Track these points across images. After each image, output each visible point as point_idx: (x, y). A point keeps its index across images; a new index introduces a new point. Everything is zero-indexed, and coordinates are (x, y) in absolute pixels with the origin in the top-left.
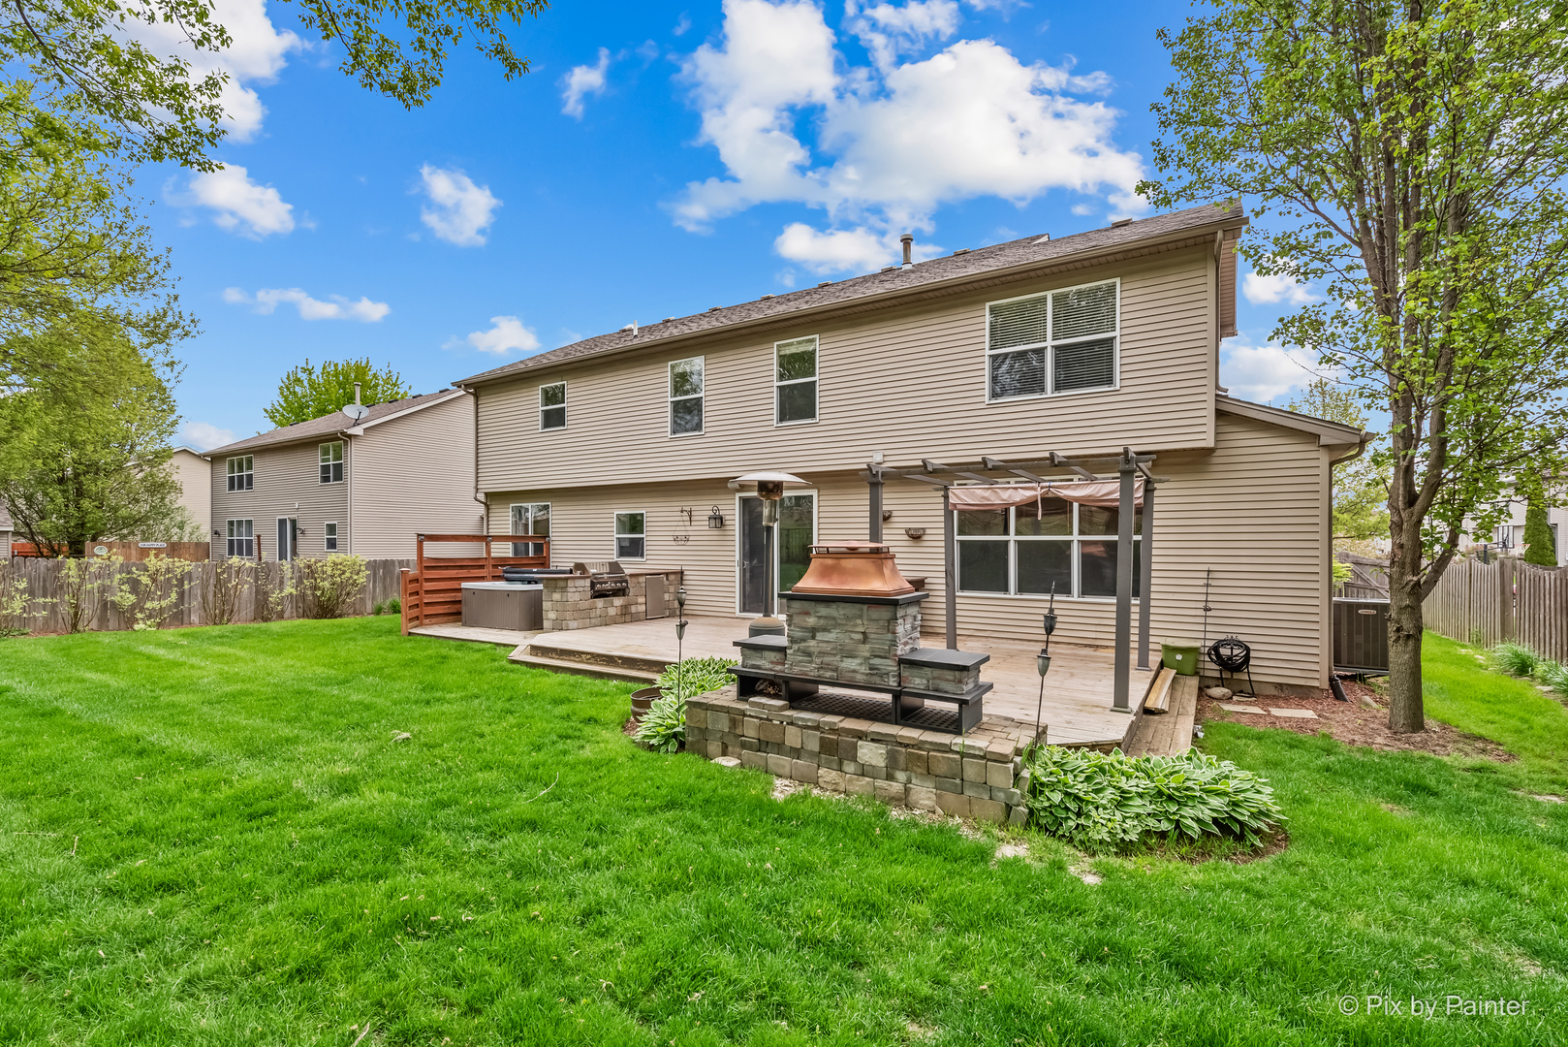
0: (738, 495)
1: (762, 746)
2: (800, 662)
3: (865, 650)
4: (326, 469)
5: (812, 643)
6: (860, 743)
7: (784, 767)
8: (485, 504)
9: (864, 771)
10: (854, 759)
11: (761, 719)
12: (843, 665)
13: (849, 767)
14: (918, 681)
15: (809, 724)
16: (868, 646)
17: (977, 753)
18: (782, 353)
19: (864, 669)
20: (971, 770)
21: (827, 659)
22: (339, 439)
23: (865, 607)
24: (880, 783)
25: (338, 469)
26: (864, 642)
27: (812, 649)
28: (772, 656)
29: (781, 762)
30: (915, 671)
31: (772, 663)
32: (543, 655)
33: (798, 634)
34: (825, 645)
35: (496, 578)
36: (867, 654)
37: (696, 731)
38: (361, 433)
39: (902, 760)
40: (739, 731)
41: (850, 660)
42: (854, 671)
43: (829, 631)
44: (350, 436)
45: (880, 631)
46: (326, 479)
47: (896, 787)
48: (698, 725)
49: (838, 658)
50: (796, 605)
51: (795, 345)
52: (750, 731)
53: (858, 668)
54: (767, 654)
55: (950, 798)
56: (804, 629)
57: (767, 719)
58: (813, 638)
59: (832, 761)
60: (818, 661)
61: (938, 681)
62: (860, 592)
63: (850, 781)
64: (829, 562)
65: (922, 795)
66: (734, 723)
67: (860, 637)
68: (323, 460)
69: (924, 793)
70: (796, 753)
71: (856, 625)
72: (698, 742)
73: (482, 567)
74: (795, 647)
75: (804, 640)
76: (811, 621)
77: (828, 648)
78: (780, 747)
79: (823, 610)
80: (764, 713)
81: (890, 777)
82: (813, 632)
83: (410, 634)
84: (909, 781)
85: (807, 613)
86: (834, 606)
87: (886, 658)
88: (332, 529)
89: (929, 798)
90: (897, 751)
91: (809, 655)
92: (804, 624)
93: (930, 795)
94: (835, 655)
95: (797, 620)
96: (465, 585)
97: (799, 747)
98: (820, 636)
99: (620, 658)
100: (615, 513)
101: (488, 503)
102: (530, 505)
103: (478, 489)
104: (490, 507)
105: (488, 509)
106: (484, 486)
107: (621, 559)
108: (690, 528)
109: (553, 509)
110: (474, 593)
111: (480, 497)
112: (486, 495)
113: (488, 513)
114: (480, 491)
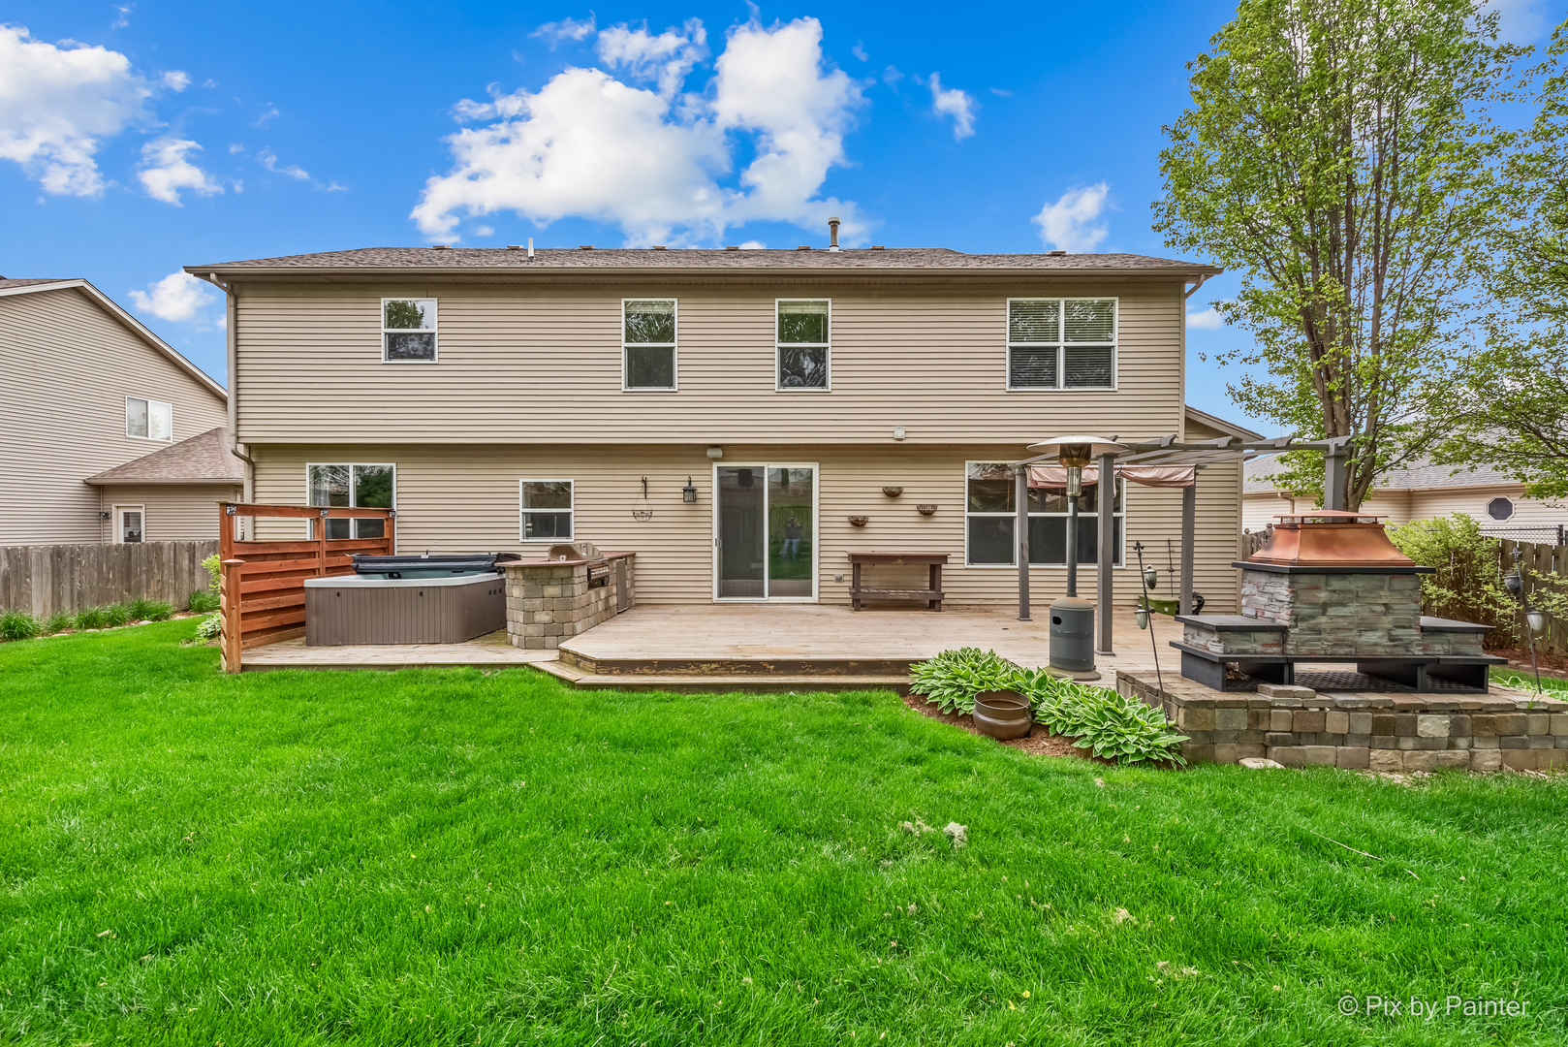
0: (715, 465)
1: (1297, 738)
2: (1308, 641)
3: (1387, 621)
5: (1323, 619)
6: (1421, 717)
7: (1327, 757)
8: (249, 461)
9: (1428, 744)
10: (1414, 734)
11: (1294, 708)
12: (1363, 639)
13: (1407, 743)
14: (1438, 647)
15: (1361, 706)
16: (1390, 618)
17: (1542, 707)
18: (783, 312)
19: (1385, 641)
20: (1536, 725)
21: (1342, 635)
23: (1387, 578)
24: (1443, 754)
26: (1385, 614)
27: (1324, 626)
28: (1267, 638)
29: (1324, 752)
30: (1436, 638)
31: (1264, 645)
32: (622, 672)
33: (1306, 611)
34: (1341, 620)
35: (333, 571)
36: (1390, 626)
37: (1199, 736)
39: (1468, 726)
40: (1263, 727)
41: (1370, 634)
42: (1376, 644)
43: (1344, 605)
45: (1403, 601)
47: (1461, 754)
48: (1203, 728)
49: (1354, 632)
50: (1304, 580)
51: (806, 305)
52: (1279, 725)
53: (1378, 641)
54: (1257, 635)
55: (1516, 754)
56: (1315, 605)
57: (1303, 708)
58: (1324, 614)
59: (1387, 741)
60: (1331, 637)
61: (1459, 646)
62: (1381, 563)
63: (1411, 757)
64: (1324, 532)
65: (1487, 757)
66: (1256, 718)
67: (1382, 608)
69: (1489, 755)
70: (1341, 739)
71: (1380, 597)
72: (1202, 748)
73: (312, 555)
74: (1303, 625)
75: (1313, 617)
76: (1323, 596)
77: (1344, 623)
78: (1319, 737)
79: (1337, 584)
80: (1298, 702)
81: (1451, 746)
82: (1324, 607)
83: (244, 668)
84: (1471, 746)
85: (1317, 588)
86: (1351, 578)
87: (1410, 628)
89: (1494, 759)
90: (1462, 719)
91: (1318, 631)
92: (1315, 600)
93: (1495, 755)
94: (1351, 630)
95: (1304, 596)
96: (310, 582)
97: (1346, 732)
98: (1331, 611)
99: (771, 662)
100: (521, 480)
101: (254, 459)
102: (351, 465)
103: (238, 438)
104: (258, 466)
105: (254, 469)
106: (255, 433)
107: (531, 540)
108: (644, 502)
109: (400, 472)
110: (338, 594)
111: (241, 450)
112: (249, 447)
113: (254, 475)
114: (242, 441)
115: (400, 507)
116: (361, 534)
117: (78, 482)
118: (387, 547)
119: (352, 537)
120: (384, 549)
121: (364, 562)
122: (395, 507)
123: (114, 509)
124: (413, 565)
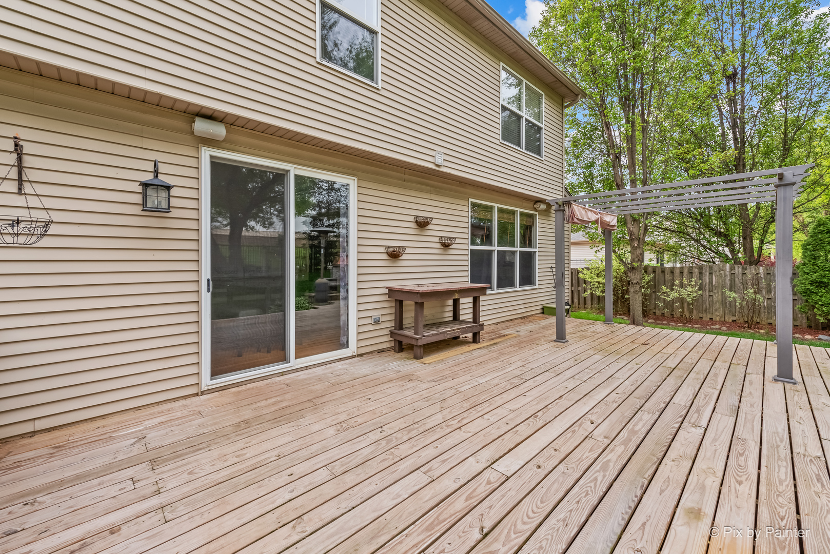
0: (205, 153)
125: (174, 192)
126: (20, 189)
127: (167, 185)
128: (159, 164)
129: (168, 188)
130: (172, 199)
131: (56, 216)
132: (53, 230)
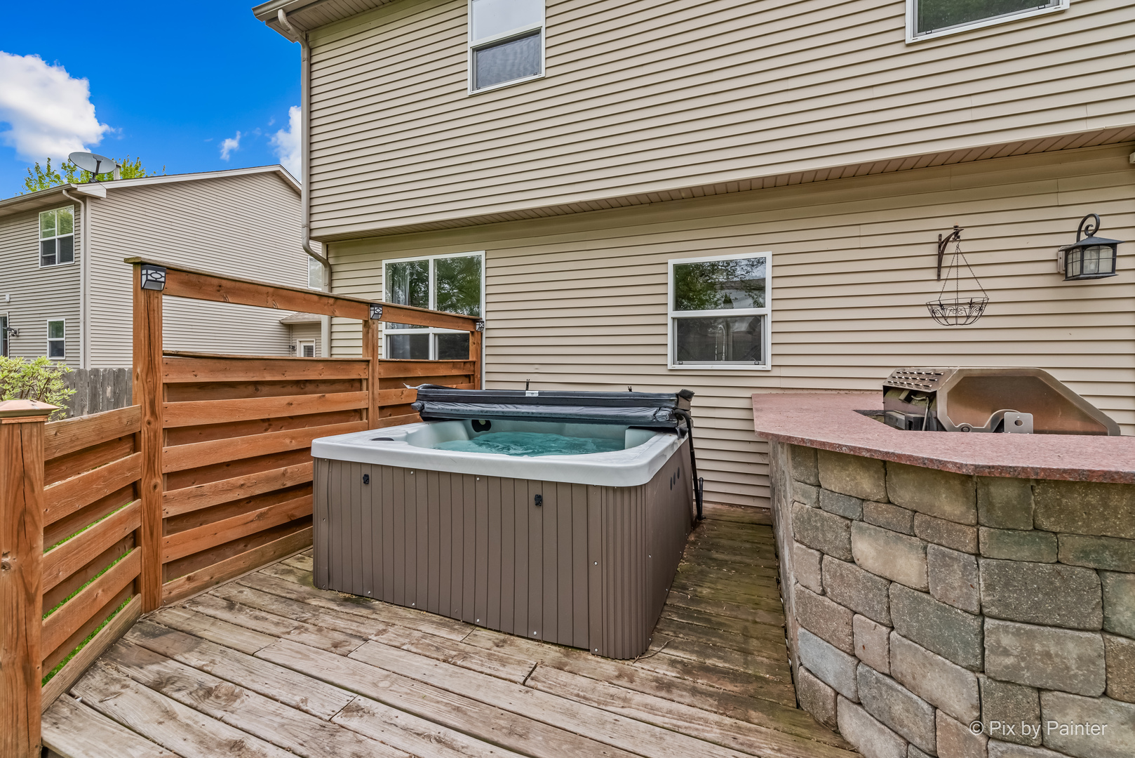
4: (48, 246)
8: (326, 263)
22: (67, 203)
25: (67, 244)
38: (103, 194)
44: (84, 197)
46: (49, 260)
68: (45, 235)
73: (355, 384)
88: (57, 328)
100: (673, 261)
101: (331, 261)
102: (431, 259)
103: (311, 230)
104: (336, 269)
105: (331, 273)
106: (330, 224)
107: (687, 365)
108: (938, 286)
109: (491, 263)
110: (366, 479)
111: (318, 248)
112: (328, 242)
113: (331, 280)
114: (315, 234)
115: (491, 316)
116: (442, 353)
117: (276, 323)
118: (471, 378)
119: (431, 358)
120: (468, 376)
121: (432, 399)
122: (483, 316)
123: (298, 343)
124: (511, 409)
125: (1121, 250)
126: (939, 275)
127: (1111, 242)
128: (1101, 218)
129: (1113, 245)
130: (1118, 260)
131: (993, 297)
132: (988, 310)
